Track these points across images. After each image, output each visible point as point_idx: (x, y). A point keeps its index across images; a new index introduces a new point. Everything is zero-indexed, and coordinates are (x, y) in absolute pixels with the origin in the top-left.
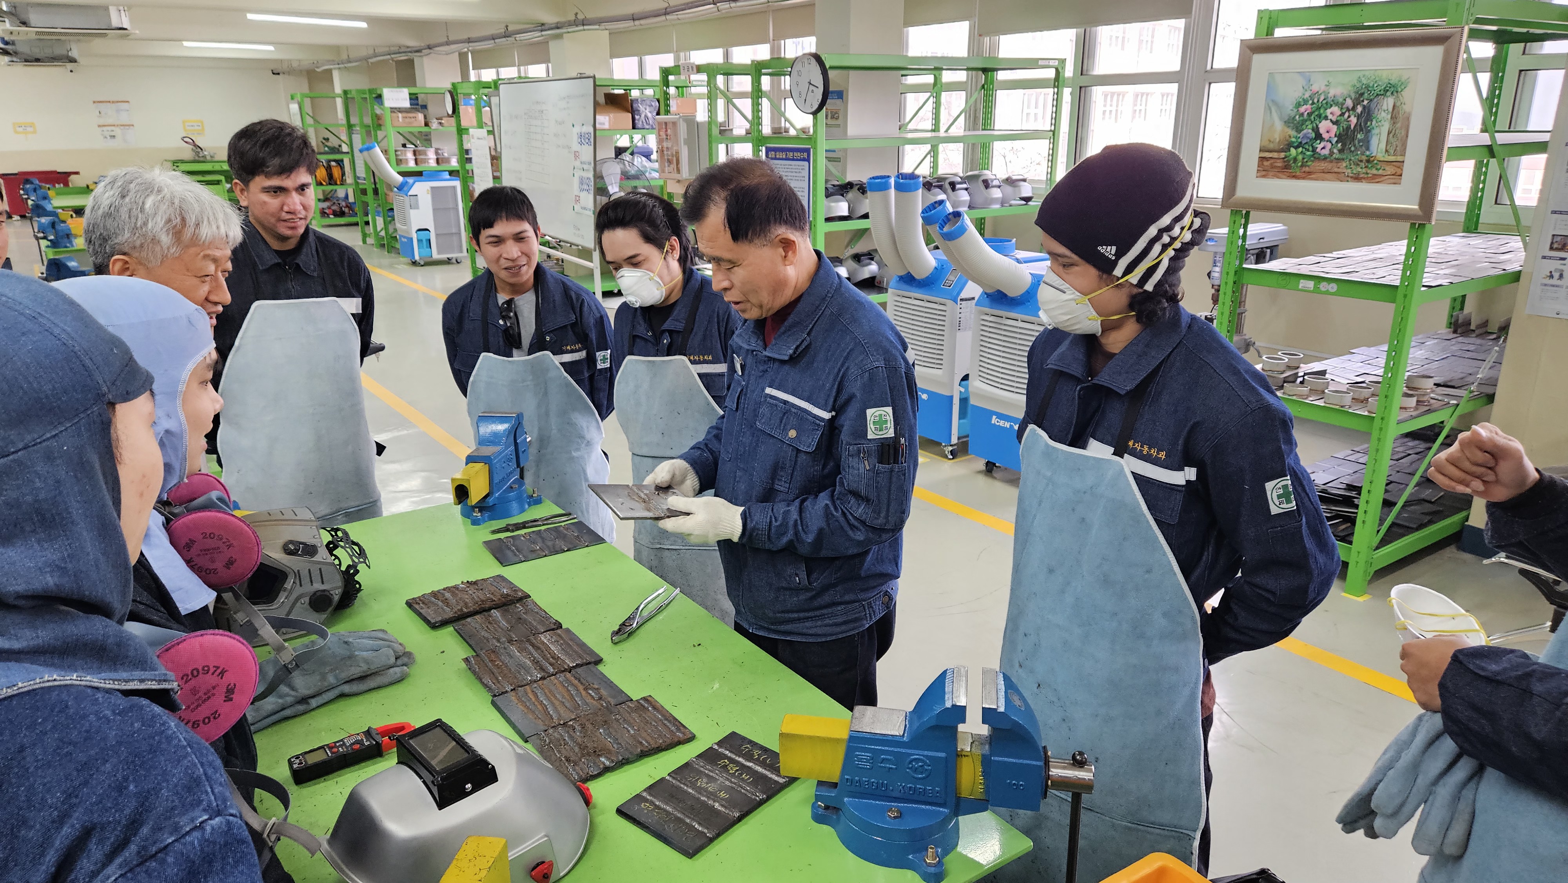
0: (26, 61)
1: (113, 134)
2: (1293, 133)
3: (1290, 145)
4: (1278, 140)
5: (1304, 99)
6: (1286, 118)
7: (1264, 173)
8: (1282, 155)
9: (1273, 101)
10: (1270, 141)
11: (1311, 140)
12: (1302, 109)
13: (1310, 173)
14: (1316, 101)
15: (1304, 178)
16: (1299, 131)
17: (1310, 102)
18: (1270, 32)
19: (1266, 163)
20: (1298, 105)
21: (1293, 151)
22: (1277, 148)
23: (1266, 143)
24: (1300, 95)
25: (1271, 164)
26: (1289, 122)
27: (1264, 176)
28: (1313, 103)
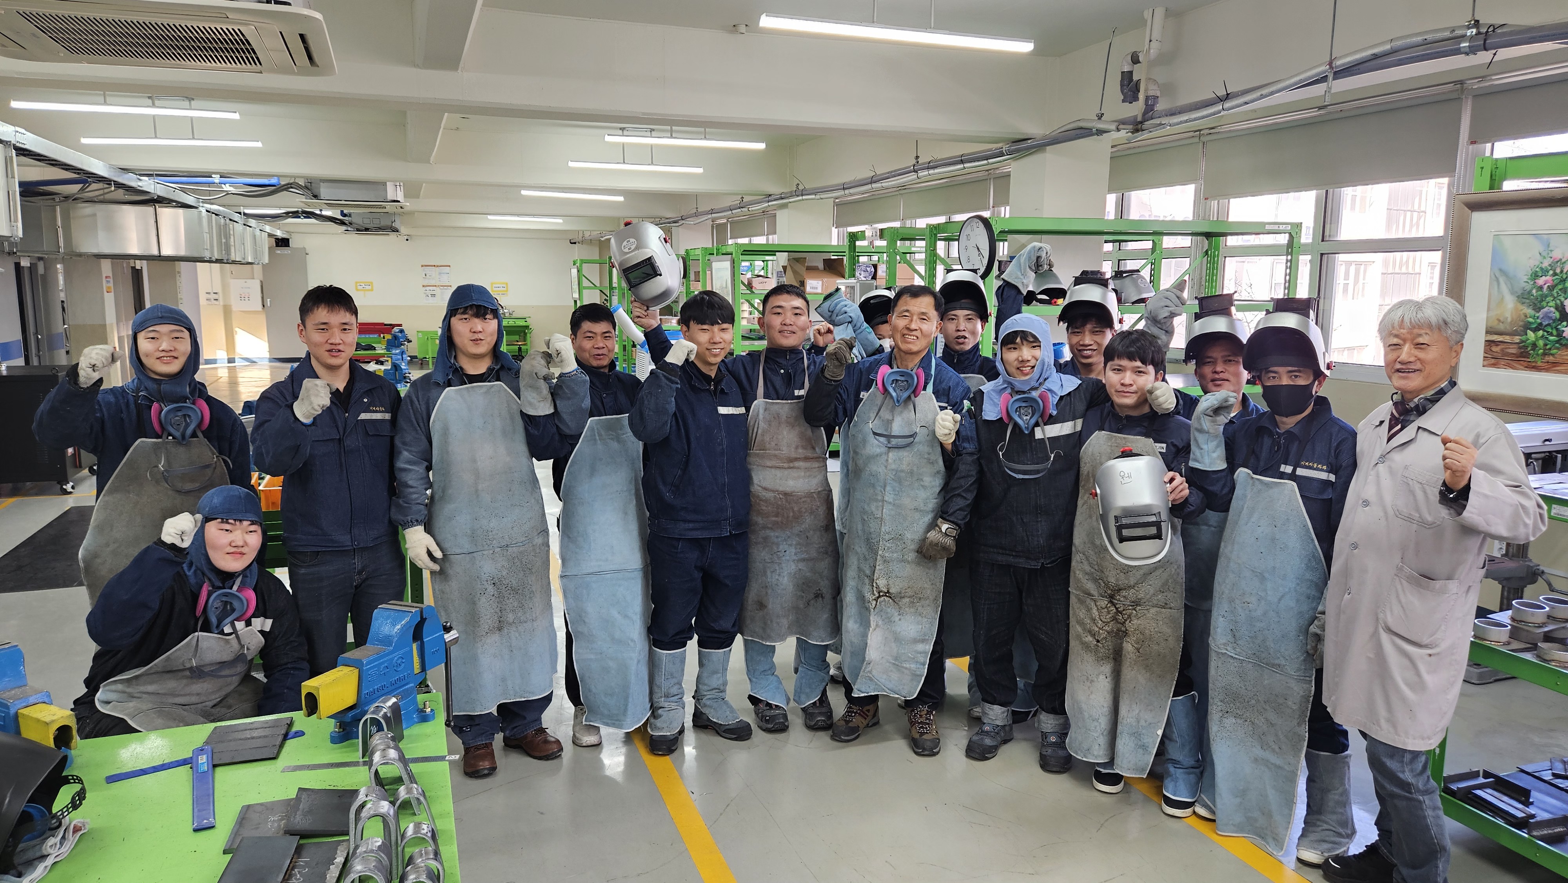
0: (358, 230)
1: (433, 293)
2: (1530, 311)
3: (1527, 327)
4: (1509, 320)
5: (1542, 269)
6: (1520, 293)
7: (1493, 361)
8: (1517, 339)
9: (1501, 270)
10: (1499, 320)
11: (1554, 321)
12: (1541, 281)
13: (1555, 364)
14: (1558, 271)
15: (1547, 370)
16: (1538, 309)
17: (1551, 272)
18: (1495, 183)
19: (1494, 349)
20: (1535, 276)
21: (1531, 335)
22: (1508, 328)
23: (1494, 324)
24: (1537, 263)
25: (1502, 350)
26: (1523, 297)
27: (1494, 365)
28: (1555, 274)
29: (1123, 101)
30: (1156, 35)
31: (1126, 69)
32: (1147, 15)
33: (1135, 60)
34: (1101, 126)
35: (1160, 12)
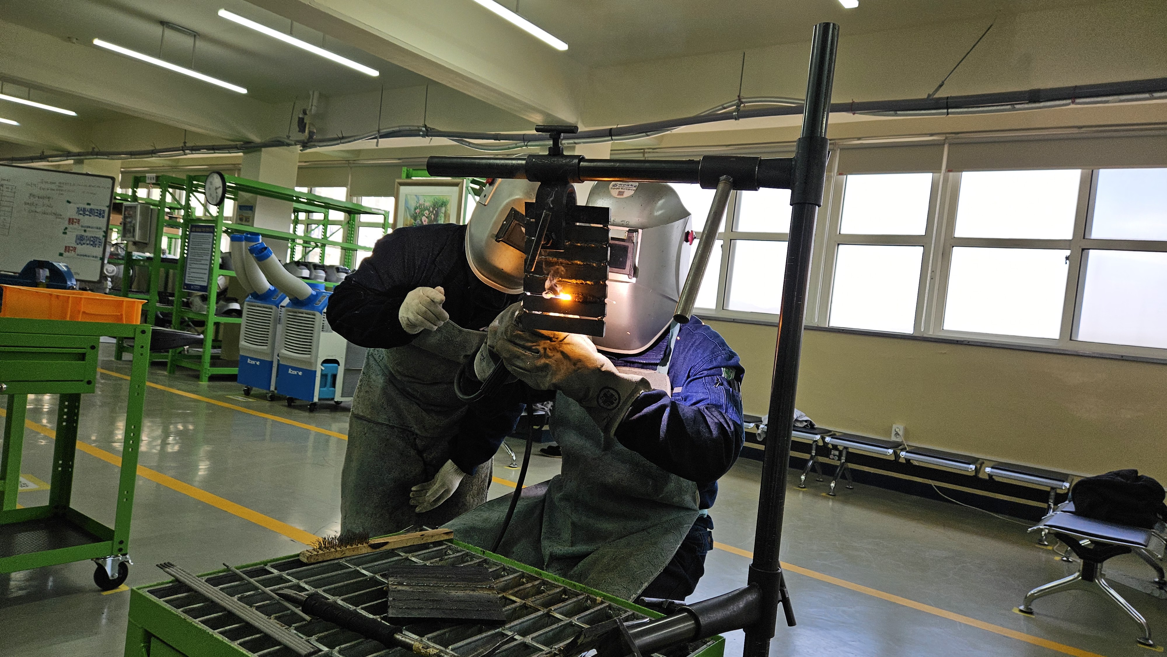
9: (407, 206)
12: (417, 211)
14: (420, 208)
17: (418, 208)
18: (408, 177)
20: (415, 209)
24: (416, 204)
26: (412, 216)
29: (299, 131)
30: (315, 103)
31: (301, 116)
32: (311, 93)
33: (305, 113)
34: (288, 141)
35: (316, 94)
